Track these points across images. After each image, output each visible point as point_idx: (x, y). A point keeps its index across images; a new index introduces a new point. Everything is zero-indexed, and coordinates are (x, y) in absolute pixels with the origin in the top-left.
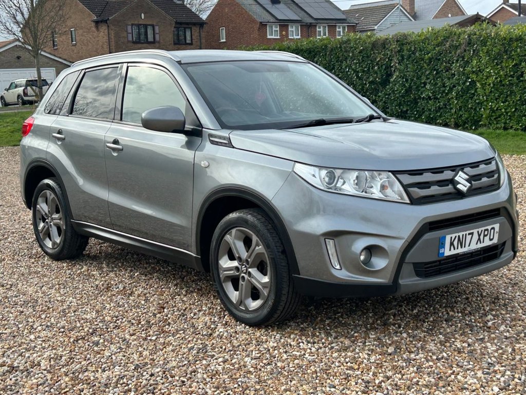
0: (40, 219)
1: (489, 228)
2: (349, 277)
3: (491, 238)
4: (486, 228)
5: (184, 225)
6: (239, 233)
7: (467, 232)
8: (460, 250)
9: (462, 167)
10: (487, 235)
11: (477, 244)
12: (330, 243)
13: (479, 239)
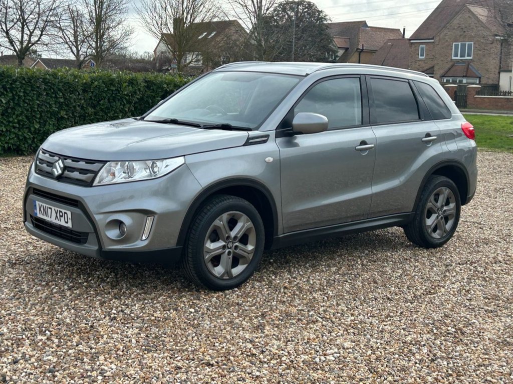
1: (63, 211)
3: (66, 221)
4: (61, 210)
7: (48, 206)
8: (44, 217)
9: (65, 157)
10: (62, 216)
11: (56, 219)
13: (57, 216)
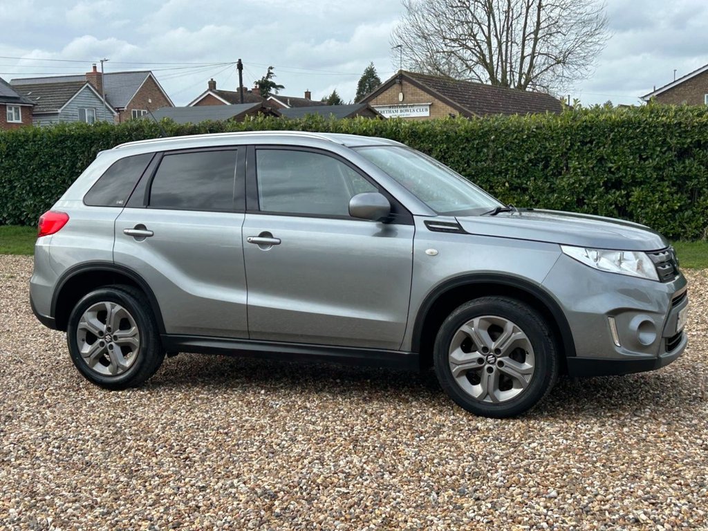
0: (83, 340)
2: (627, 353)
5: (391, 321)
6: (484, 322)
12: (612, 321)
